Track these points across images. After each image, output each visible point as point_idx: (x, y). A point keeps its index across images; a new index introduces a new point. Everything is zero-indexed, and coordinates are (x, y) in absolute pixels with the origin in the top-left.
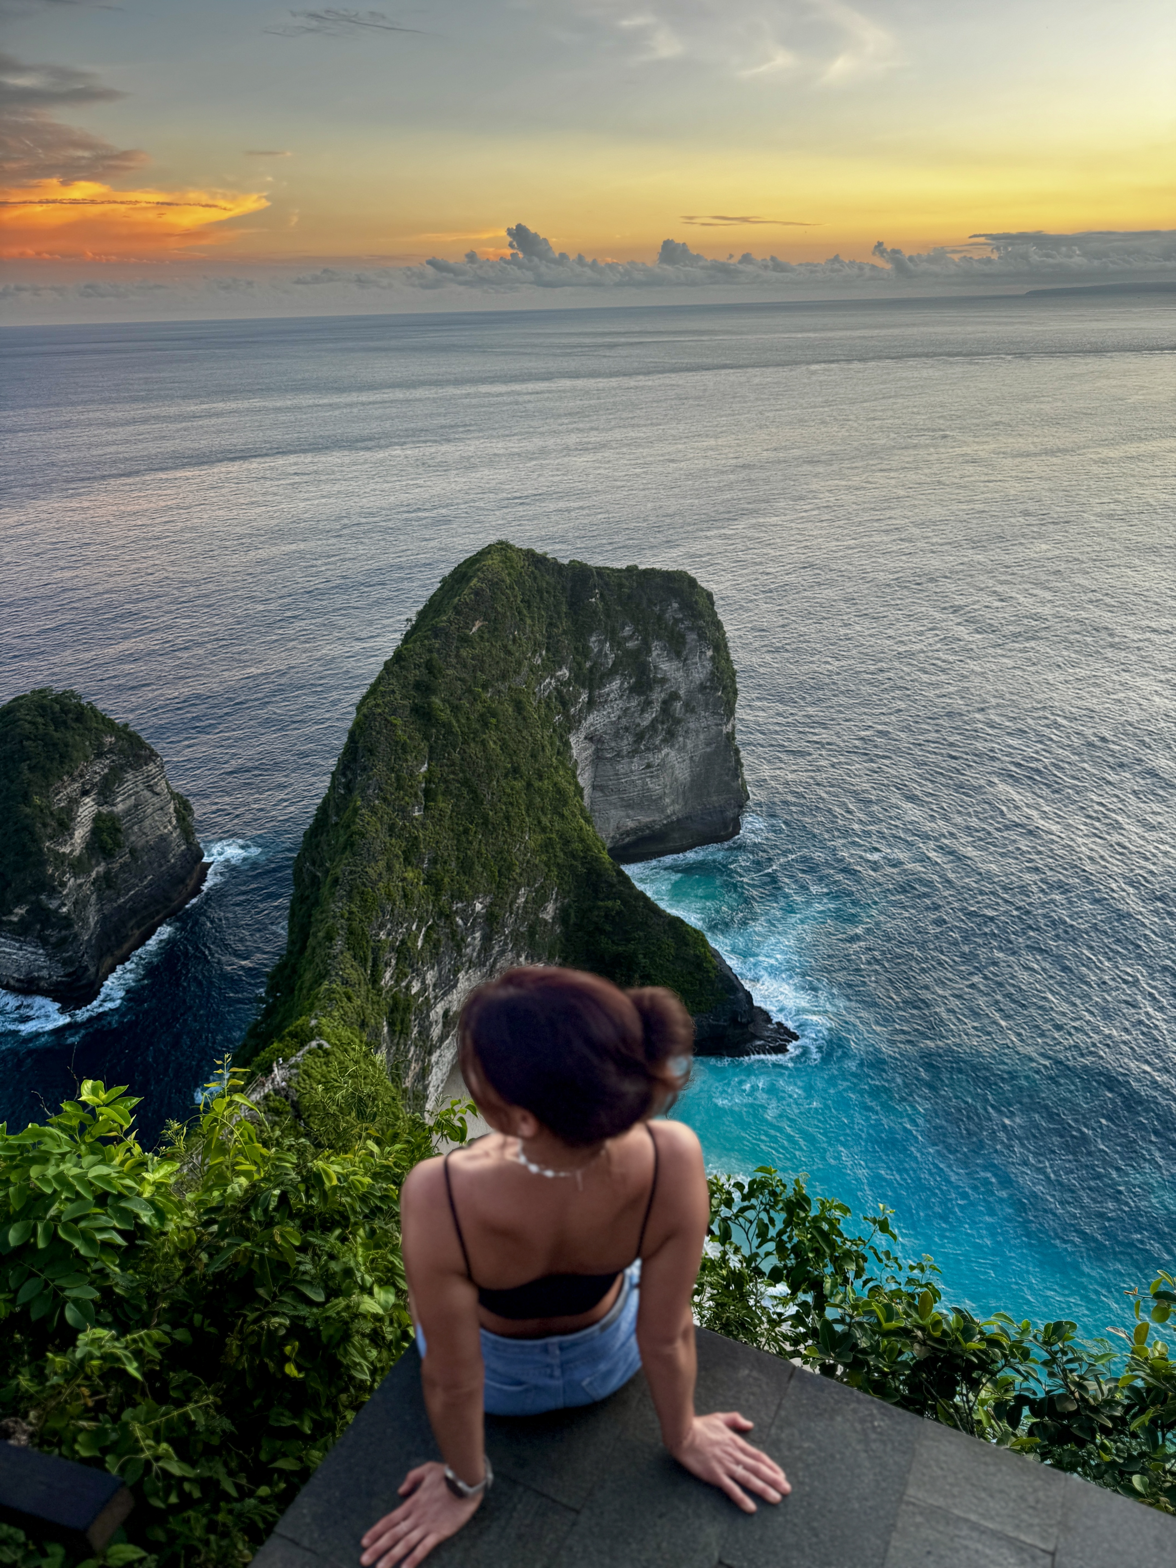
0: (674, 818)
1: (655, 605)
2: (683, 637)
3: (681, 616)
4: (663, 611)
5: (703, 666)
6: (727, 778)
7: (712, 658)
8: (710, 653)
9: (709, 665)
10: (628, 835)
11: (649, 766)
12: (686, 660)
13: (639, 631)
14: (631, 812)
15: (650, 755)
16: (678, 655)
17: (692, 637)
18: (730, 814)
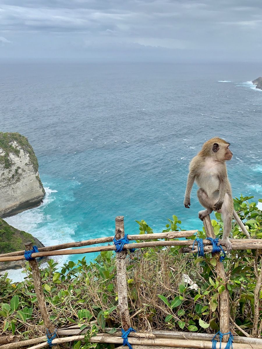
0: (23, 202)
1: (9, 142)
2: (19, 151)
3: (17, 145)
4: (12, 144)
5: (26, 158)
6: (37, 189)
7: (29, 156)
8: (28, 155)
9: (28, 158)
10: (9, 209)
11: (13, 189)
12: (21, 157)
13: (5, 150)
14: (9, 203)
15: (13, 185)
16: (18, 156)
17: (22, 151)
18: (40, 198)
